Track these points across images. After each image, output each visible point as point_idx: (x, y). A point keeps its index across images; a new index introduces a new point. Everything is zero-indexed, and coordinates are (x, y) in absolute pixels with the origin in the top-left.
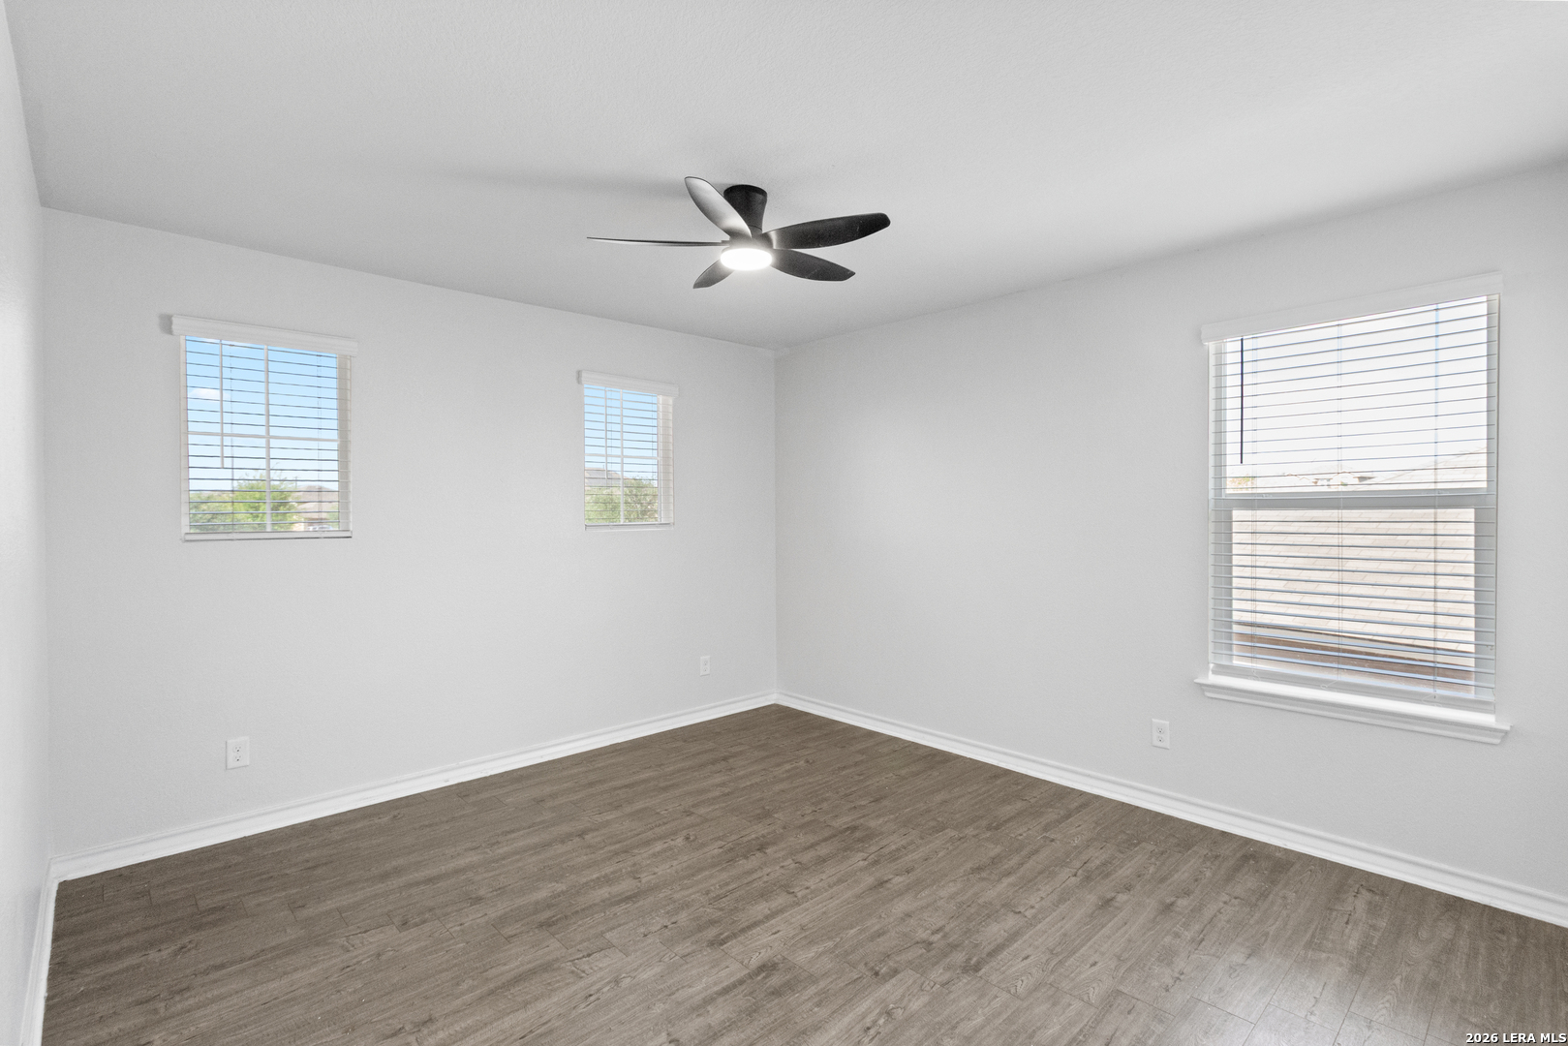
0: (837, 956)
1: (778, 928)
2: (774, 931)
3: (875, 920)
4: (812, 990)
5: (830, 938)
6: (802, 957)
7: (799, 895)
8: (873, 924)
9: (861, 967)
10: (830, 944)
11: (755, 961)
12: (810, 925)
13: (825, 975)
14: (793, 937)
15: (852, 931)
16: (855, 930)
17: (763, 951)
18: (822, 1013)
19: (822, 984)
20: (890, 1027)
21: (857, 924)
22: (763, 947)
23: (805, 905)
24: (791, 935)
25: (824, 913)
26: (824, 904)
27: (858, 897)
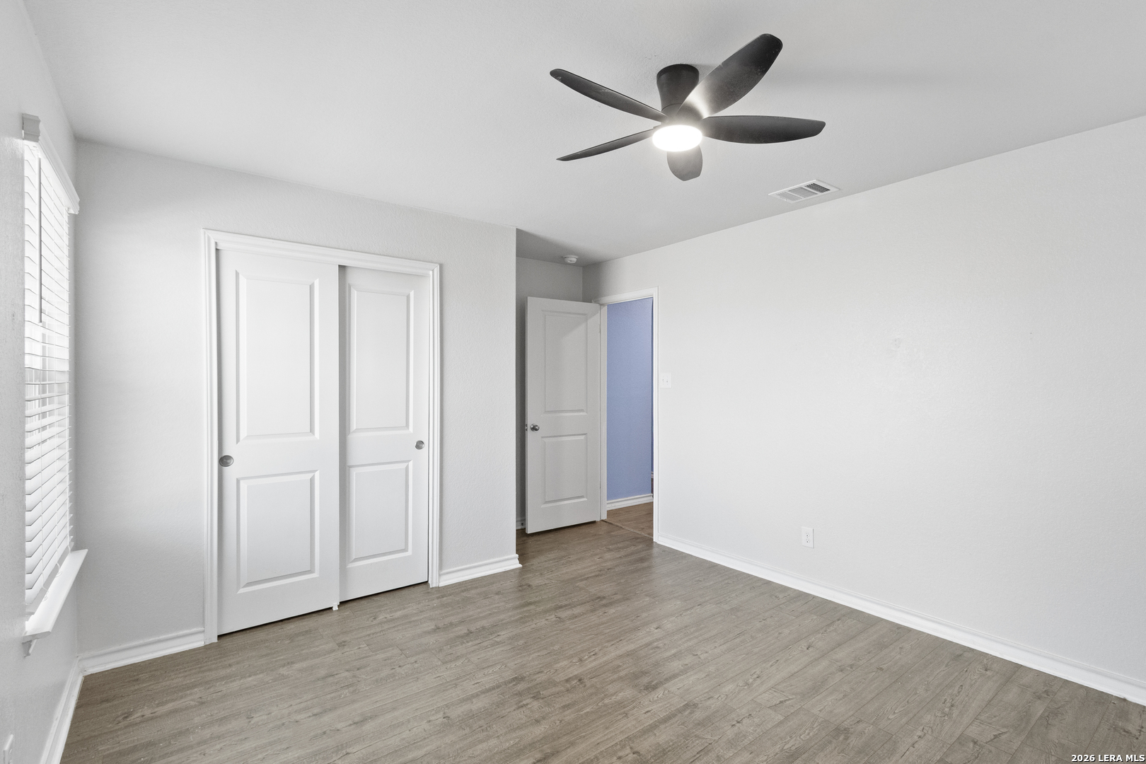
0: (603, 692)
1: (646, 716)
2: (649, 713)
3: (567, 719)
4: (622, 674)
5: (605, 705)
6: (628, 693)
7: (628, 750)
8: (569, 715)
9: (588, 684)
10: (606, 701)
11: (659, 693)
12: (620, 717)
13: (612, 681)
14: (634, 708)
15: (588, 710)
16: (585, 711)
17: (655, 699)
18: (618, 662)
19: (616, 676)
20: (582, 655)
21: (582, 716)
22: (656, 701)
23: (622, 737)
24: (636, 709)
25: (607, 728)
26: (606, 737)
27: (572, 744)
